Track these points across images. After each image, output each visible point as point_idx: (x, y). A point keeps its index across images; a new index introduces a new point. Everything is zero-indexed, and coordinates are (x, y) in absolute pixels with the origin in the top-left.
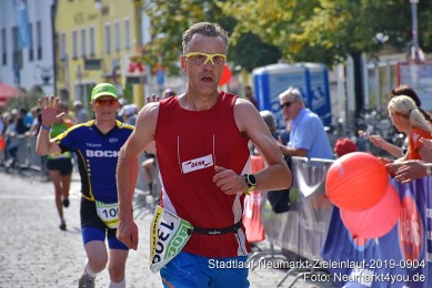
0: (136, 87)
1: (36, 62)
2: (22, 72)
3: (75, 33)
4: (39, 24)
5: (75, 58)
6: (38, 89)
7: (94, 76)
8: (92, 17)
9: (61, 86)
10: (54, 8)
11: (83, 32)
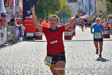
0: (107, 15)
1: (92, 11)
2: (90, 13)
3: (98, 7)
4: (93, 5)
5: (98, 11)
6: (93, 16)
7: (101, 14)
8: (101, 4)
9: (96, 15)
10: (95, 3)
11: (99, 7)
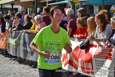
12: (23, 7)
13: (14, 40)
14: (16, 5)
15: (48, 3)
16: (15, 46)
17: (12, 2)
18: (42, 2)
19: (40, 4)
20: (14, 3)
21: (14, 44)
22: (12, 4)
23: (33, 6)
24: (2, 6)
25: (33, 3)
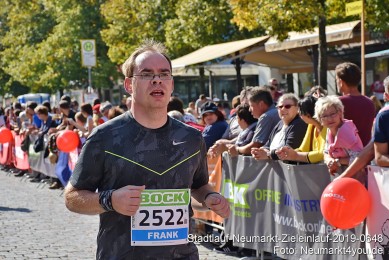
12: (276, 70)
13: (243, 189)
14: (253, 66)
15: (366, 52)
16: (246, 210)
17: (237, 53)
18: (344, 50)
19: (339, 55)
20: (244, 57)
21: (243, 203)
22: (237, 60)
23: (311, 64)
24: (202, 71)
25: (310, 53)
